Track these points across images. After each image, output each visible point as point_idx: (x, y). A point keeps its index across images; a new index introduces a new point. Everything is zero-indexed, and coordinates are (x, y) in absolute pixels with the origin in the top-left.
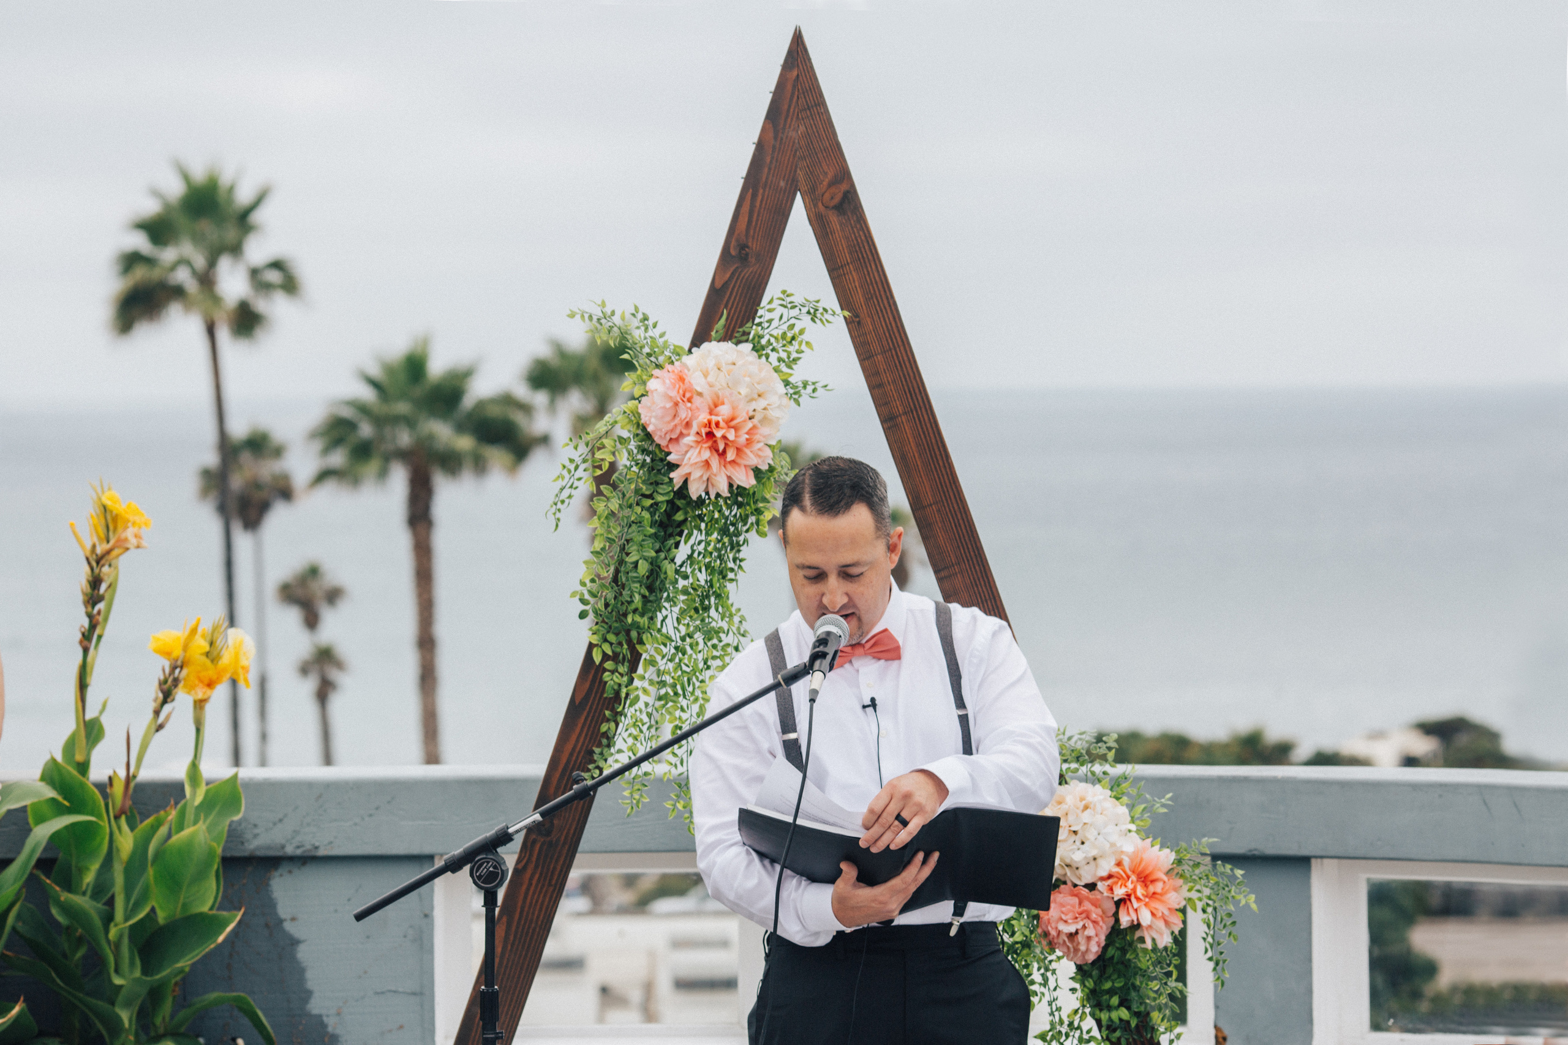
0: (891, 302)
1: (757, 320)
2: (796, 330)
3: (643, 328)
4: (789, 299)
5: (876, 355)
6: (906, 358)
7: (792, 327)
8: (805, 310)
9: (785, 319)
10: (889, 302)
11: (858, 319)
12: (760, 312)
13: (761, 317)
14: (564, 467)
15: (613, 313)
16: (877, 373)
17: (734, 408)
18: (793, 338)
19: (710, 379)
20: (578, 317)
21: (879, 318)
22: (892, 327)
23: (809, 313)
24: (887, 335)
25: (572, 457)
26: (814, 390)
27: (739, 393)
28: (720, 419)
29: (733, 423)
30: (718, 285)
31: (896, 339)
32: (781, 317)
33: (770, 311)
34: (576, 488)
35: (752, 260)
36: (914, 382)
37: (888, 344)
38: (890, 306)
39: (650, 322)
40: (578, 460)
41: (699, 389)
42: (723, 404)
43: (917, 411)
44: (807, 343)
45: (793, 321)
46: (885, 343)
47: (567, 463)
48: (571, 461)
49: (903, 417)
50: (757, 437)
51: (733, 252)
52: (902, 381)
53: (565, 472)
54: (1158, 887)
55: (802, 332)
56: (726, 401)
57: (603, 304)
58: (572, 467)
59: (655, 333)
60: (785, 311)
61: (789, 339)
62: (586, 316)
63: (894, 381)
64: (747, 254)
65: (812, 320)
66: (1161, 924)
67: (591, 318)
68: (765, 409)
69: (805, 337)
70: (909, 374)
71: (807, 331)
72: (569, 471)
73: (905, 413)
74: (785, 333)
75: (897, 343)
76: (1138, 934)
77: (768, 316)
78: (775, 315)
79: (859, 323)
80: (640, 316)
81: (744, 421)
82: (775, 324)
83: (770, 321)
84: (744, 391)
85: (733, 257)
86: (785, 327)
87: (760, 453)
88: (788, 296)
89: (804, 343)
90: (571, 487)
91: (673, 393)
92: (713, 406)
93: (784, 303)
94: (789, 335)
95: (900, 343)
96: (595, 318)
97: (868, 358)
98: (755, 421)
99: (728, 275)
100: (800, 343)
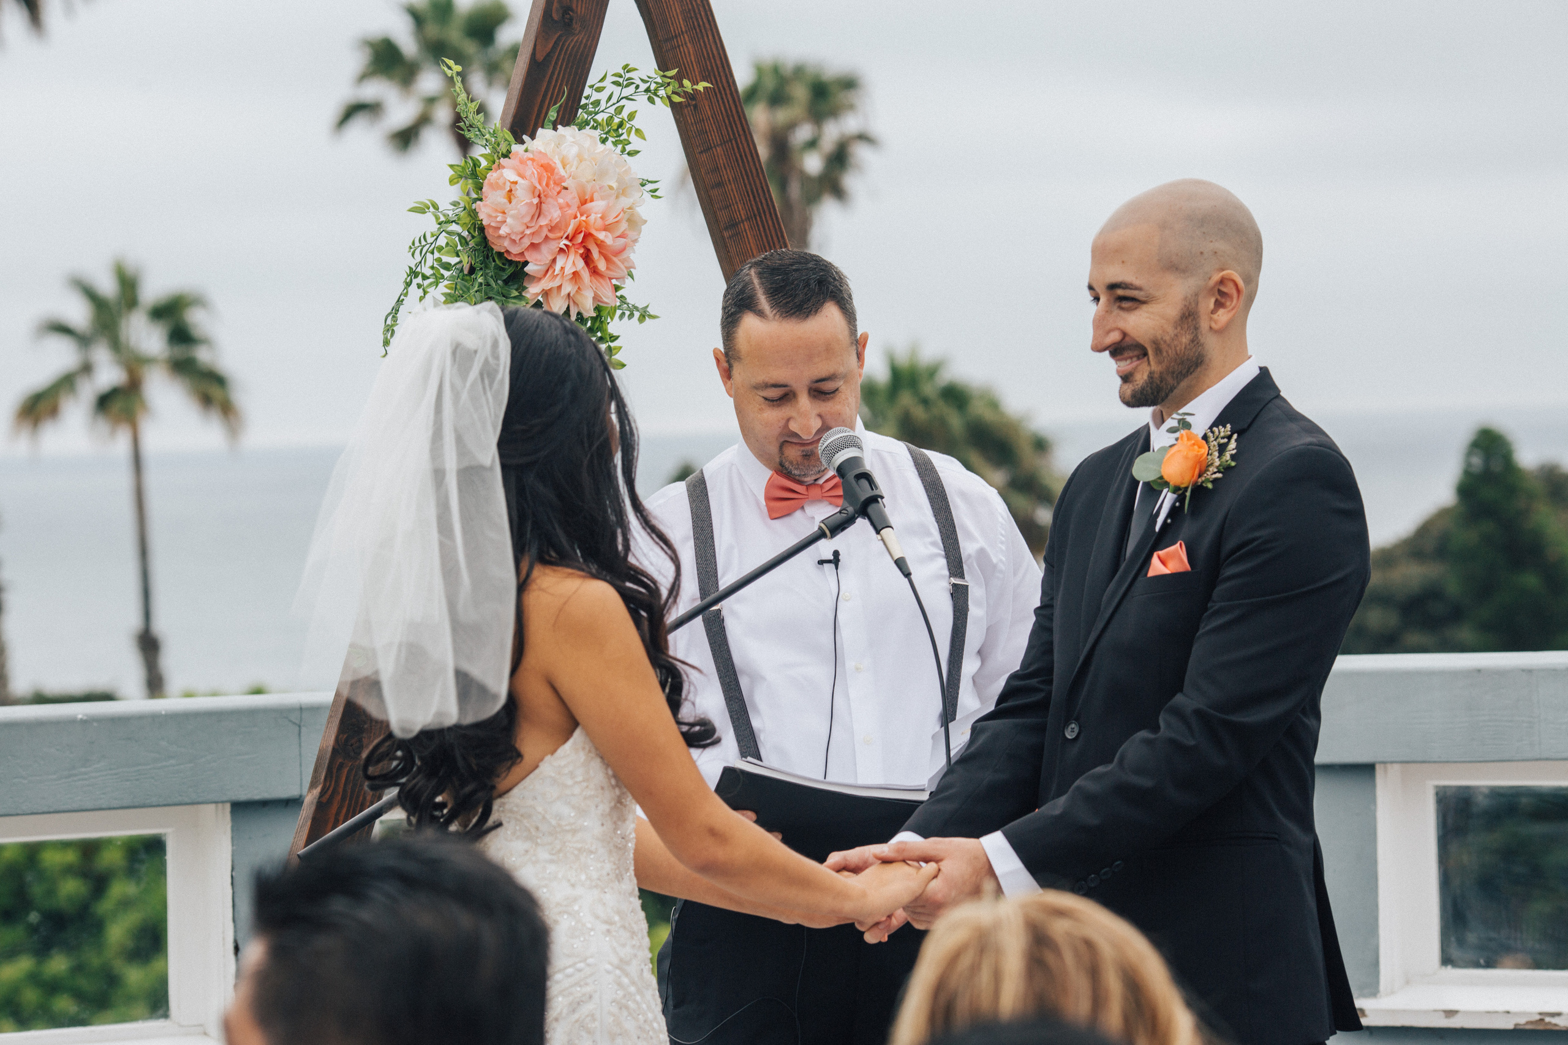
1: (583, 101)
2: (625, 114)
4: (628, 75)
5: (715, 147)
6: (748, 152)
7: (620, 110)
8: (643, 87)
9: (614, 99)
11: (694, 103)
12: (587, 91)
13: (587, 98)
16: (716, 169)
18: (621, 125)
21: (718, 101)
23: (647, 90)
24: (728, 123)
27: (608, 187)
30: (540, 57)
31: (737, 127)
32: (610, 98)
33: (599, 90)
35: (577, 26)
36: (757, 180)
37: (728, 134)
42: (591, 200)
43: (761, 217)
44: (637, 130)
45: (623, 103)
46: (724, 132)
49: (745, 223)
51: (555, 16)
52: (743, 180)
55: (632, 116)
60: (617, 90)
61: (613, 126)
63: (735, 179)
64: (571, 19)
65: (650, 101)
68: (632, 208)
70: (751, 172)
73: (748, 219)
74: (611, 119)
75: (738, 131)
77: (596, 96)
78: (603, 96)
79: (695, 106)
82: (603, 105)
83: (597, 103)
84: (613, 184)
85: (556, 22)
88: (628, 72)
89: (633, 132)
93: (621, 80)
94: (617, 120)
95: (741, 132)
97: (706, 151)
99: (550, 46)
100: (629, 132)
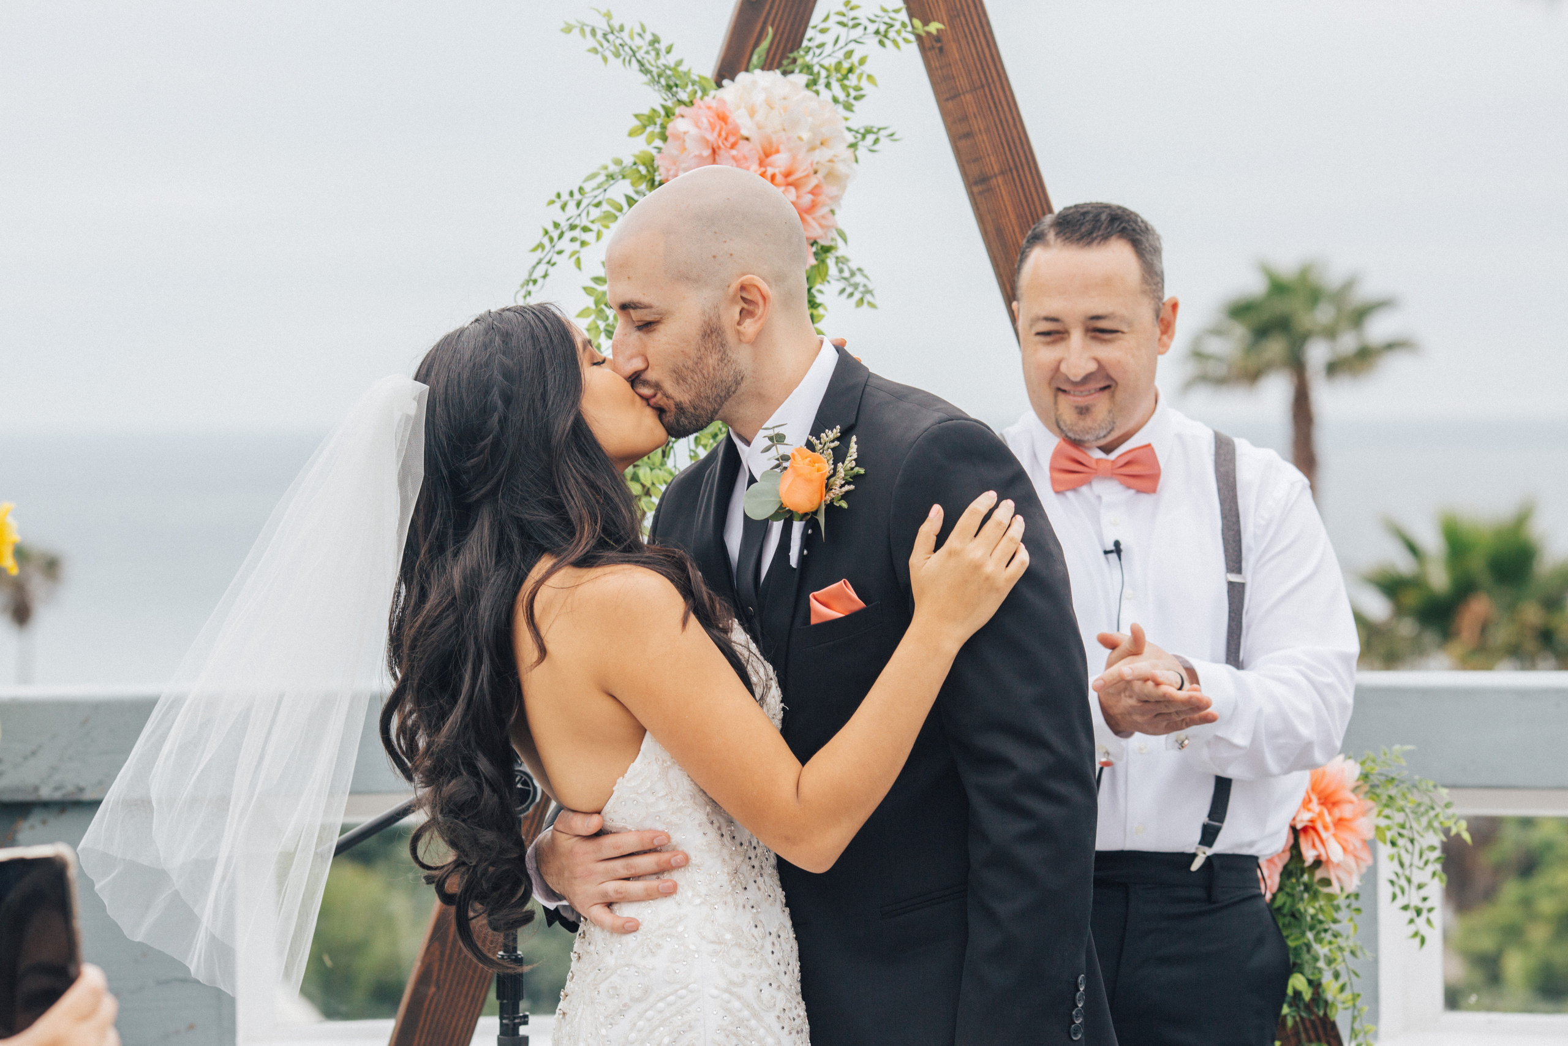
0: (984, 21)
1: (805, 43)
2: (855, 58)
3: (653, 53)
4: (852, 14)
5: (964, 94)
6: (1003, 99)
7: (849, 54)
8: (872, 28)
9: (841, 43)
10: (980, 22)
11: (939, 45)
12: (810, 33)
13: (810, 40)
14: (546, 232)
15: (622, 29)
16: (965, 118)
17: (794, 158)
18: (850, 70)
19: (759, 117)
20: (576, 31)
21: (968, 43)
22: (984, 55)
23: (877, 32)
24: (979, 66)
25: (558, 220)
26: (876, 141)
27: (800, 139)
28: (777, 171)
29: (791, 179)
31: (990, 72)
32: (836, 41)
33: (823, 31)
34: (554, 264)
36: (1014, 132)
37: (980, 78)
38: (982, 27)
39: (662, 47)
40: (564, 225)
41: (745, 132)
42: (777, 151)
43: (1017, 171)
44: (869, 77)
45: (852, 46)
46: (975, 77)
47: (550, 228)
48: (556, 225)
49: (999, 178)
50: (822, 198)
52: (997, 130)
53: (546, 241)
54: (1346, 811)
55: (862, 61)
56: (782, 148)
57: (608, 16)
58: (555, 234)
59: (671, 60)
60: (843, 31)
61: (844, 72)
62: (588, 30)
63: (987, 130)
65: (881, 43)
66: (1351, 861)
67: (593, 32)
68: (831, 161)
69: (867, 68)
70: (1007, 121)
71: (869, 61)
72: (551, 240)
73: (1002, 173)
74: (839, 63)
75: (992, 77)
76: (1319, 874)
77: (820, 38)
78: (829, 38)
79: (941, 49)
80: (648, 37)
81: (807, 176)
82: (828, 49)
83: (821, 46)
84: (806, 135)
86: (840, 55)
87: (824, 222)
88: (852, 9)
89: (864, 77)
90: (549, 262)
91: (712, 137)
92: (763, 156)
93: (844, 20)
94: (846, 65)
95: (995, 77)
96: (599, 34)
97: (953, 98)
98: (820, 175)
100: (860, 77)
